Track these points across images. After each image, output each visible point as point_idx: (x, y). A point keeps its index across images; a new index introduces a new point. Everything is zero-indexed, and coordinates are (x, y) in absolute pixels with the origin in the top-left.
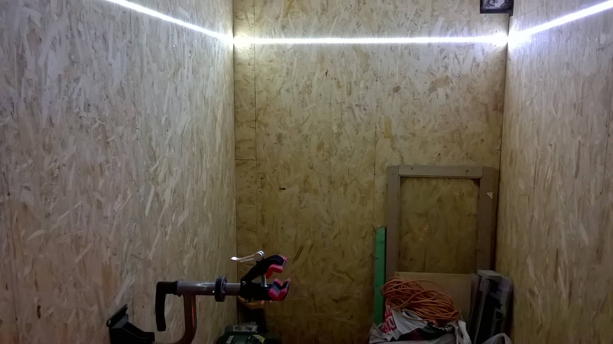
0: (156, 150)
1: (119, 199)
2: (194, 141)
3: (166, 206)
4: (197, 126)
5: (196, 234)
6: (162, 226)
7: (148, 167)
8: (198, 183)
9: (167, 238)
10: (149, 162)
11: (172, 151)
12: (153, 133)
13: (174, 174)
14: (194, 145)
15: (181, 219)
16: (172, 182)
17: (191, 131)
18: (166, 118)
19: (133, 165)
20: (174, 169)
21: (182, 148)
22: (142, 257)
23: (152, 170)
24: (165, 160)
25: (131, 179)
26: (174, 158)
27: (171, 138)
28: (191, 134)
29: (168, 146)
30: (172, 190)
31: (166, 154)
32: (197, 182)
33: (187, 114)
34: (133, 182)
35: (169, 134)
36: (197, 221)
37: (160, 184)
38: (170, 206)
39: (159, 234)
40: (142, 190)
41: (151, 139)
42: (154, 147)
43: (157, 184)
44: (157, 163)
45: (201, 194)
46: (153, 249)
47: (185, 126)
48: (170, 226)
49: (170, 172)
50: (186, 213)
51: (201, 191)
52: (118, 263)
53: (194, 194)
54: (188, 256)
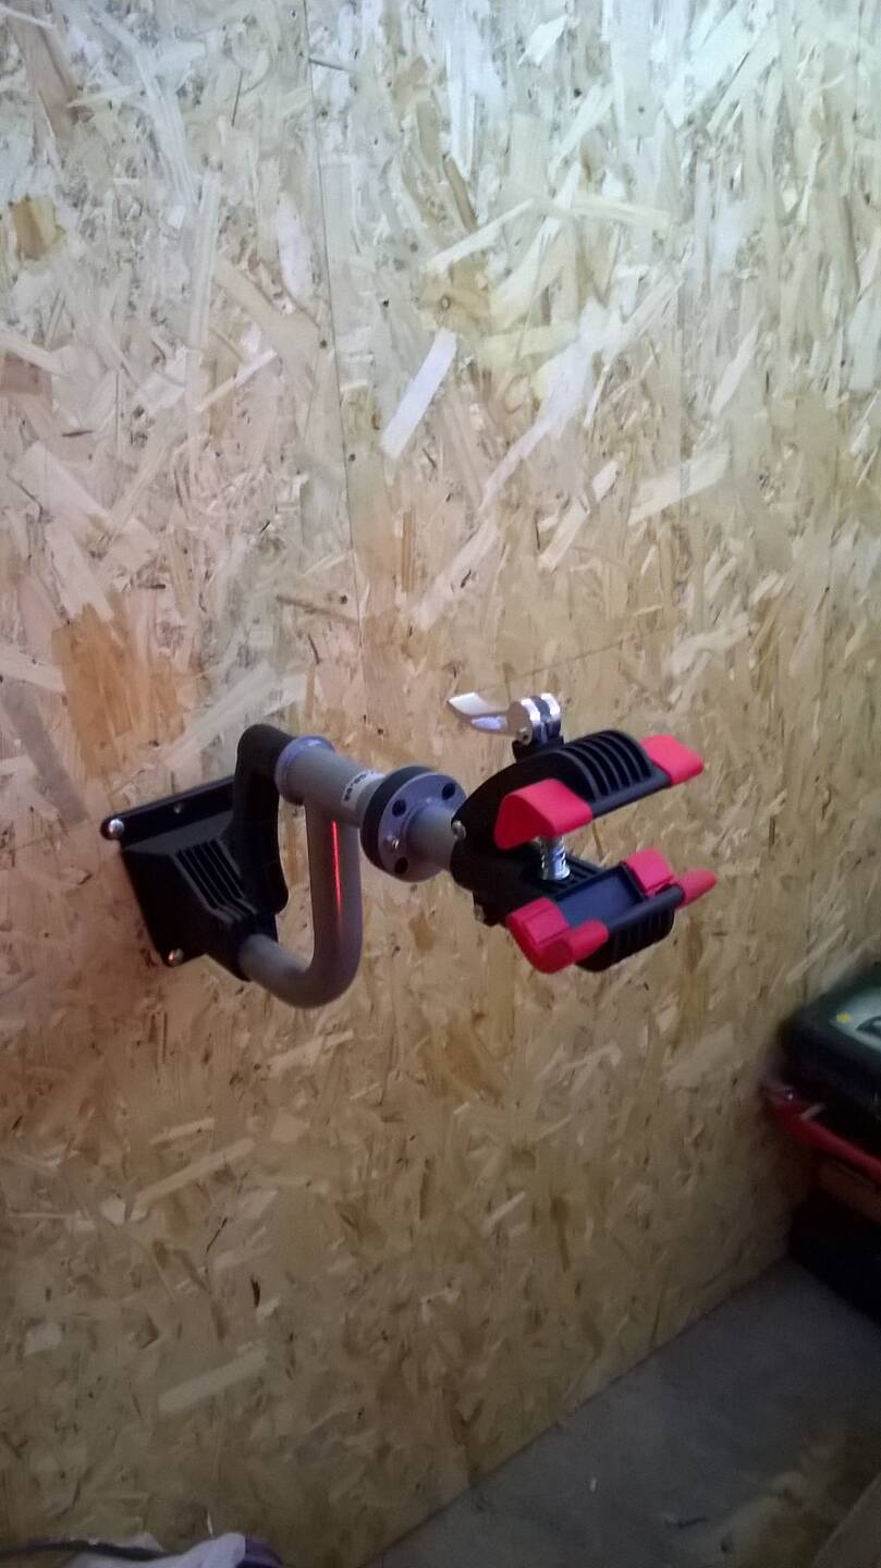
0: (474, 173)
1: (177, 365)
2: (792, 158)
3: (547, 425)
4: (826, 96)
5: (767, 558)
6: (510, 505)
7: (404, 253)
8: (809, 350)
9: (548, 559)
10: (416, 223)
11: (613, 188)
12: (453, 90)
13: (624, 297)
14: (795, 176)
15: (660, 494)
16: (604, 331)
17: (771, 109)
18: (570, 35)
19: (284, 228)
20: (626, 273)
21: (691, 179)
22: (356, 610)
23: (438, 263)
24: (551, 226)
25: (272, 290)
26: (624, 226)
27: (605, 131)
28: (770, 126)
29: (577, 168)
30: (597, 365)
31: (563, 200)
32: (802, 343)
33: (751, 27)
34: (286, 301)
35: (590, 112)
36: (787, 508)
37: (508, 331)
38: (575, 426)
39: (488, 535)
40: (359, 342)
41: (433, 122)
42: (455, 154)
43: (482, 326)
44: (486, 235)
45: (832, 401)
46: (444, 588)
47: (722, 88)
48: (577, 514)
49: (590, 284)
50: (706, 470)
51: (834, 385)
52: (176, 619)
53: (776, 393)
54: (701, 640)
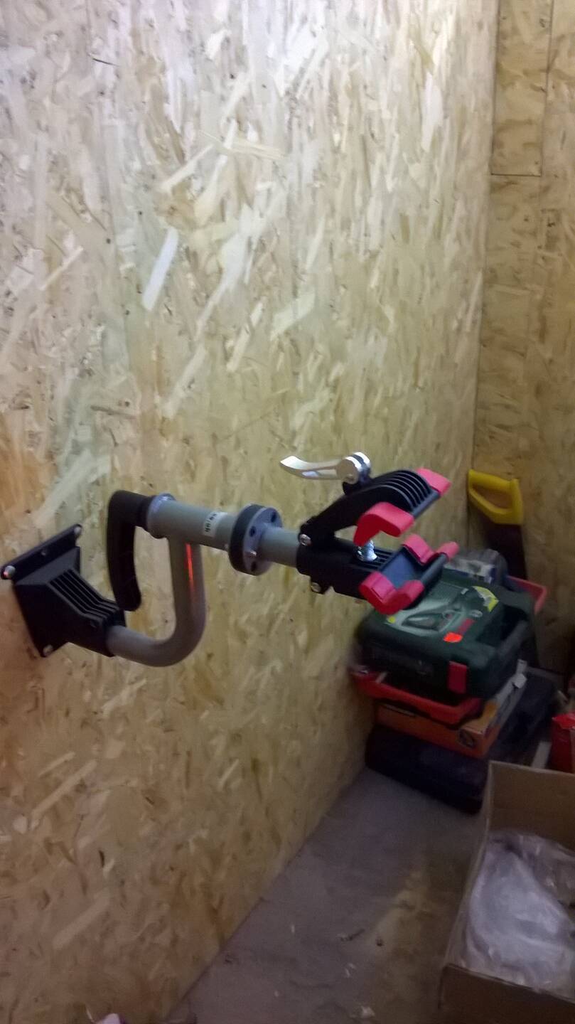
0: (182, 128)
1: (28, 262)
2: (337, 113)
3: (228, 283)
4: (352, 75)
5: (337, 354)
6: (210, 335)
7: (148, 180)
8: (349, 228)
9: (232, 366)
10: (154, 161)
11: (252, 135)
12: (169, 77)
13: (260, 201)
14: (340, 124)
15: (284, 321)
16: (251, 224)
17: (326, 85)
18: (227, 40)
19: (83, 166)
20: (261, 187)
21: (290, 129)
22: (135, 411)
23: (167, 185)
24: (223, 160)
25: (80, 207)
26: (259, 158)
27: (245, 100)
28: (326, 94)
29: (234, 124)
30: (250, 244)
31: (228, 144)
32: (346, 225)
33: (314, 34)
34: (87, 216)
35: (239, 88)
36: (343, 323)
37: (205, 227)
38: (240, 283)
39: (201, 353)
40: (126, 239)
41: (160, 97)
42: (173, 118)
43: (192, 225)
44: (190, 168)
45: (362, 258)
46: (179, 391)
47: (302, 71)
48: (244, 337)
49: (244, 196)
50: (304, 305)
51: (362, 249)
52: (36, 428)
53: (335, 256)
54: (307, 407)
